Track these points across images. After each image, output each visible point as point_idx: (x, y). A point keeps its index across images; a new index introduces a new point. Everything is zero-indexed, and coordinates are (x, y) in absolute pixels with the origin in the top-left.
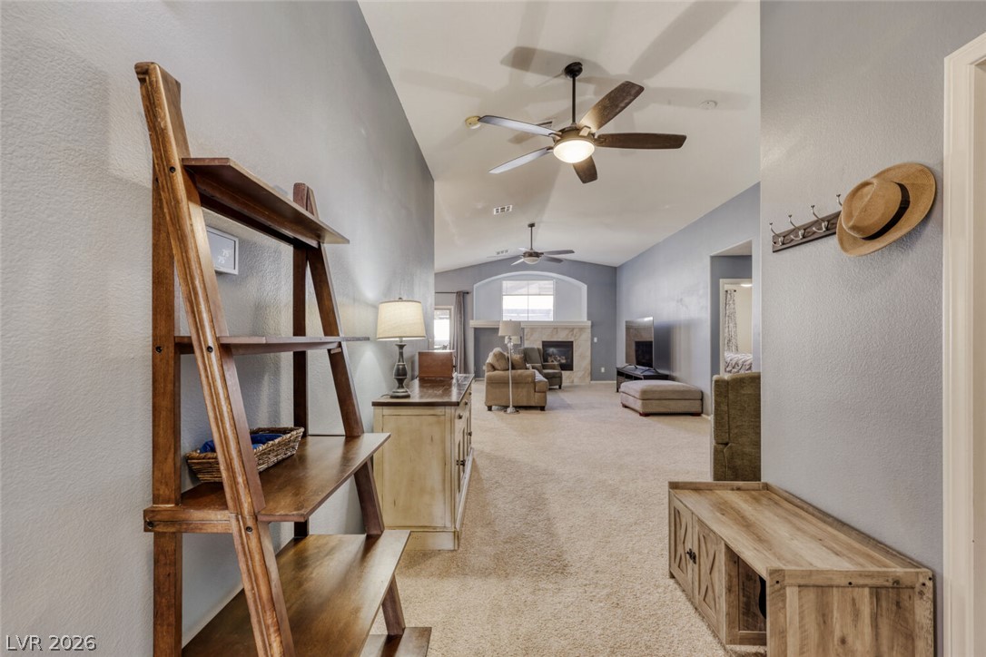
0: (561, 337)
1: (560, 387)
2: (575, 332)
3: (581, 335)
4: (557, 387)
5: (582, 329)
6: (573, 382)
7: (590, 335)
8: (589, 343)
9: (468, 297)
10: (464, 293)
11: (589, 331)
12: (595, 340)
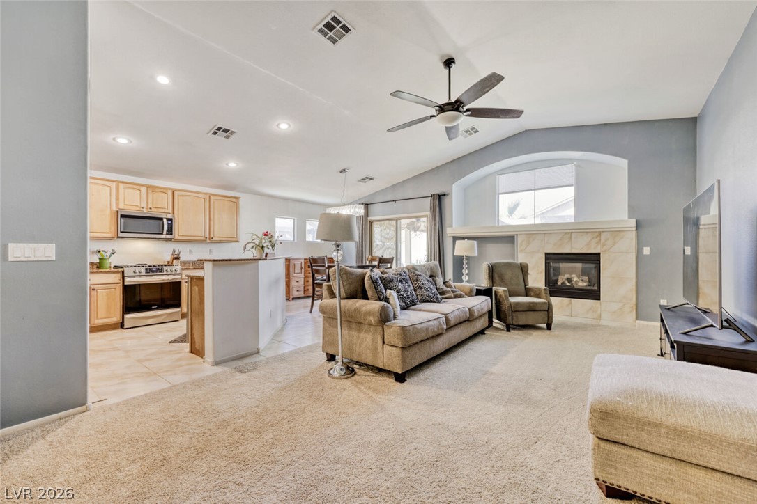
0: (579, 246)
1: (549, 327)
2: (603, 237)
3: (615, 243)
4: (545, 326)
5: (617, 233)
6: (599, 318)
7: (634, 243)
8: (633, 256)
9: (446, 201)
10: (439, 196)
11: (633, 235)
12: (646, 251)
